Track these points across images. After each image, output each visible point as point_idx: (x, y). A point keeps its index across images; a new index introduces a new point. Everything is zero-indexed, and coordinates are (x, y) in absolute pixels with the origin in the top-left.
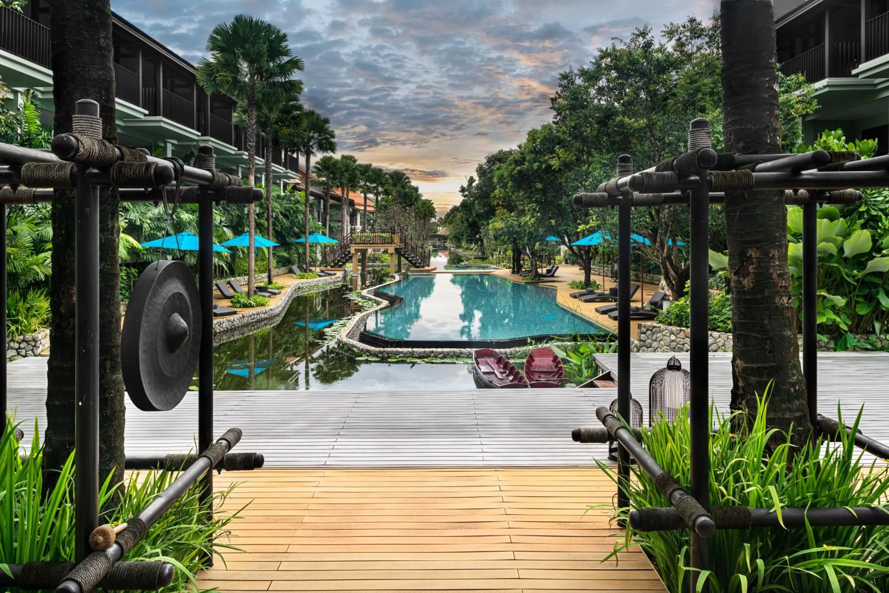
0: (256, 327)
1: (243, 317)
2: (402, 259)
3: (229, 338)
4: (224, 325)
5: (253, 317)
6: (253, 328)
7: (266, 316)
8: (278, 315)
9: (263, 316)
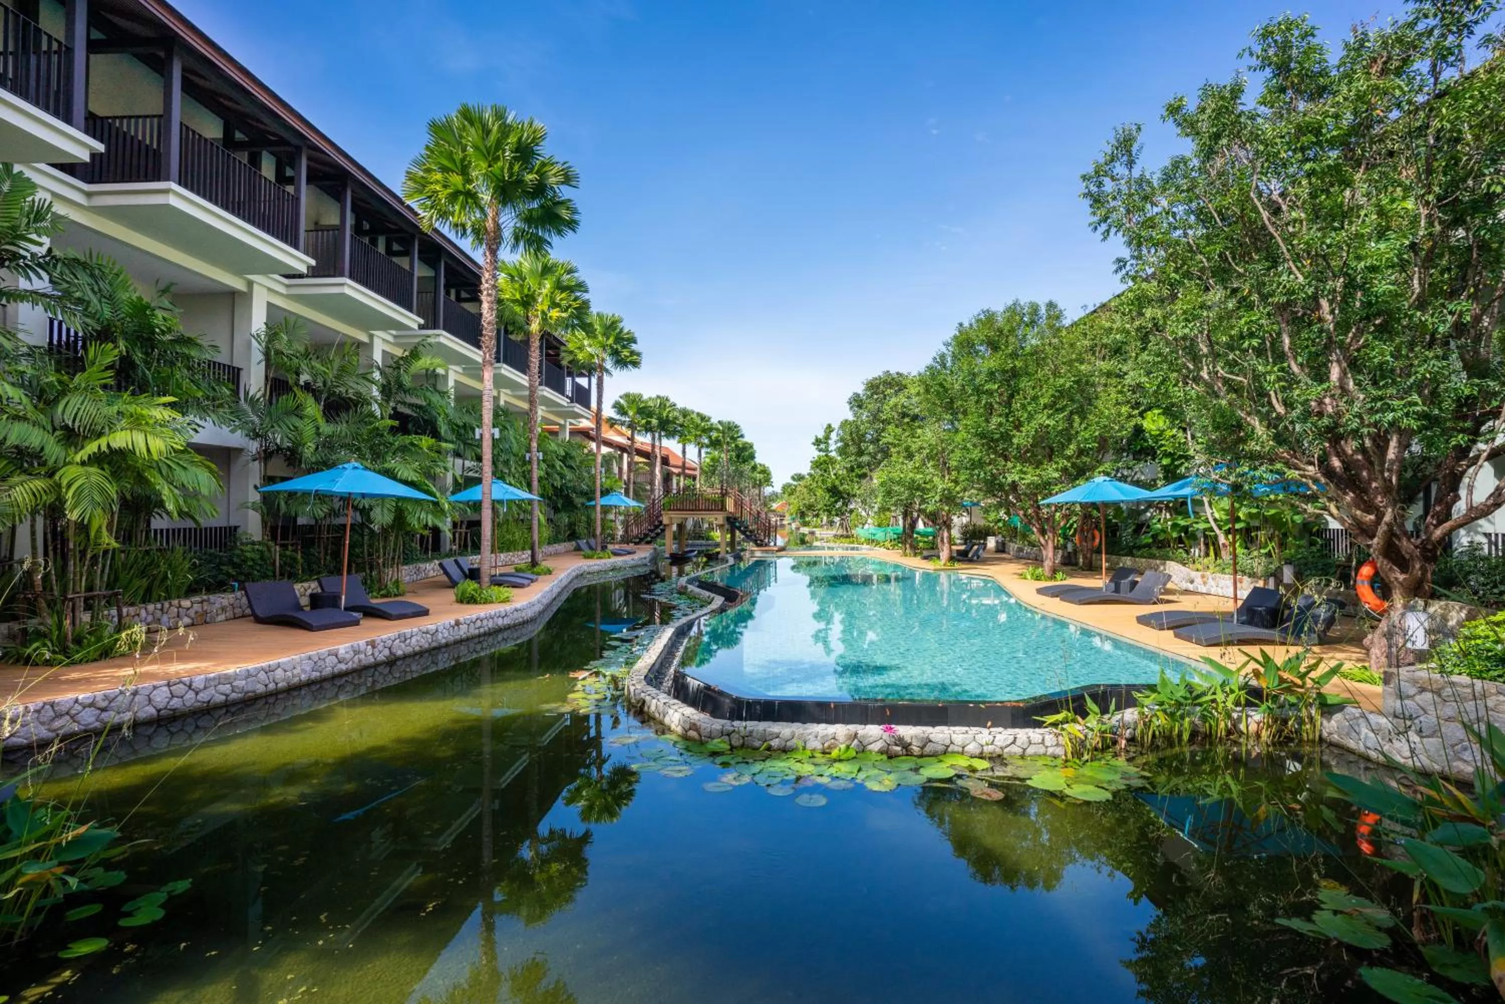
0: (485, 644)
1: (458, 623)
2: (737, 533)
3: (427, 668)
4: (414, 640)
5: (479, 623)
6: (478, 647)
7: (507, 621)
8: (532, 620)
9: (500, 622)
